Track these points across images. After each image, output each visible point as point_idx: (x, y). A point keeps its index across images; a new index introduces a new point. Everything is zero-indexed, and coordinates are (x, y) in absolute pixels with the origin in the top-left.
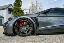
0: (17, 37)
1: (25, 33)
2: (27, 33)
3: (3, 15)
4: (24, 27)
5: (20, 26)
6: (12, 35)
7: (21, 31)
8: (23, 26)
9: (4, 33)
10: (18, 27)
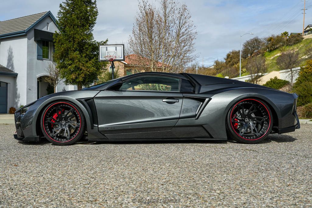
0: (47, 148)
1: (65, 138)
2: (70, 138)
3: (12, 65)
4: (63, 122)
5: (54, 120)
6: (34, 140)
7: (55, 132)
8: (61, 120)
9: (16, 137)
10: (49, 121)
